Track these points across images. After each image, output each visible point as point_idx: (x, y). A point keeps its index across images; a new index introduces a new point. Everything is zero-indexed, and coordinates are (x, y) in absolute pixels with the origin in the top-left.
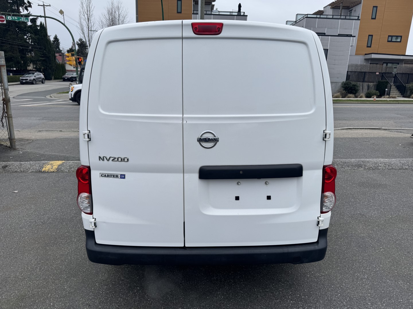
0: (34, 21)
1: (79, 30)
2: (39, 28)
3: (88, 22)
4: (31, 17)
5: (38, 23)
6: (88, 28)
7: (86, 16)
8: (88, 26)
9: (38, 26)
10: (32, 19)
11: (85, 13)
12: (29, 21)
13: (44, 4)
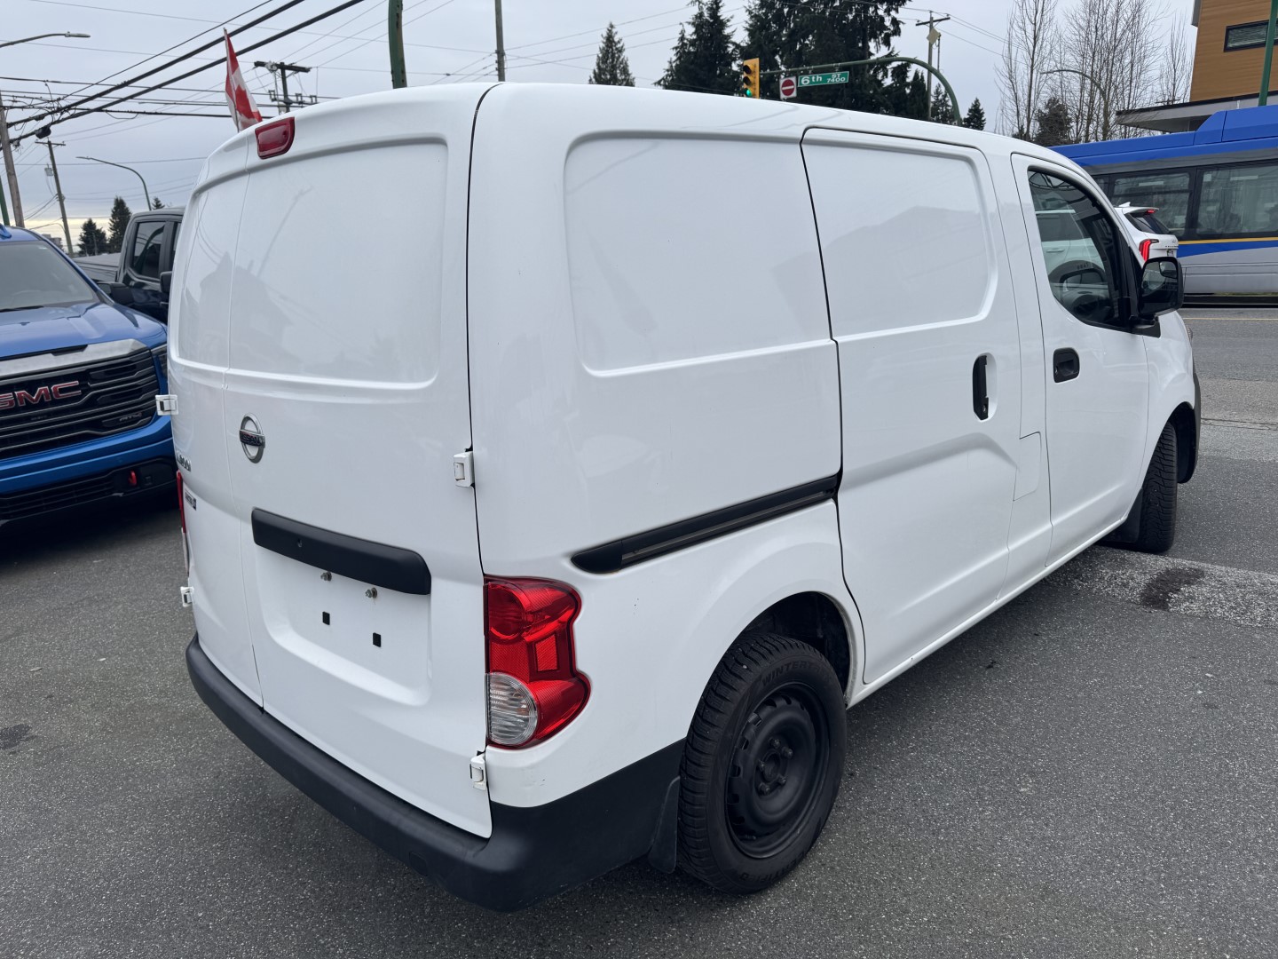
0: (900, 73)
1: (1002, 77)
2: (908, 91)
3: (1034, 47)
4: (895, 64)
5: (910, 78)
6: (1032, 66)
7: (1030, 28)
8: (1033, 59)
9: (908, 85)
10: (899, 66)
11: (1027, 22)
12: (890, 74)
13: (932, 18)
